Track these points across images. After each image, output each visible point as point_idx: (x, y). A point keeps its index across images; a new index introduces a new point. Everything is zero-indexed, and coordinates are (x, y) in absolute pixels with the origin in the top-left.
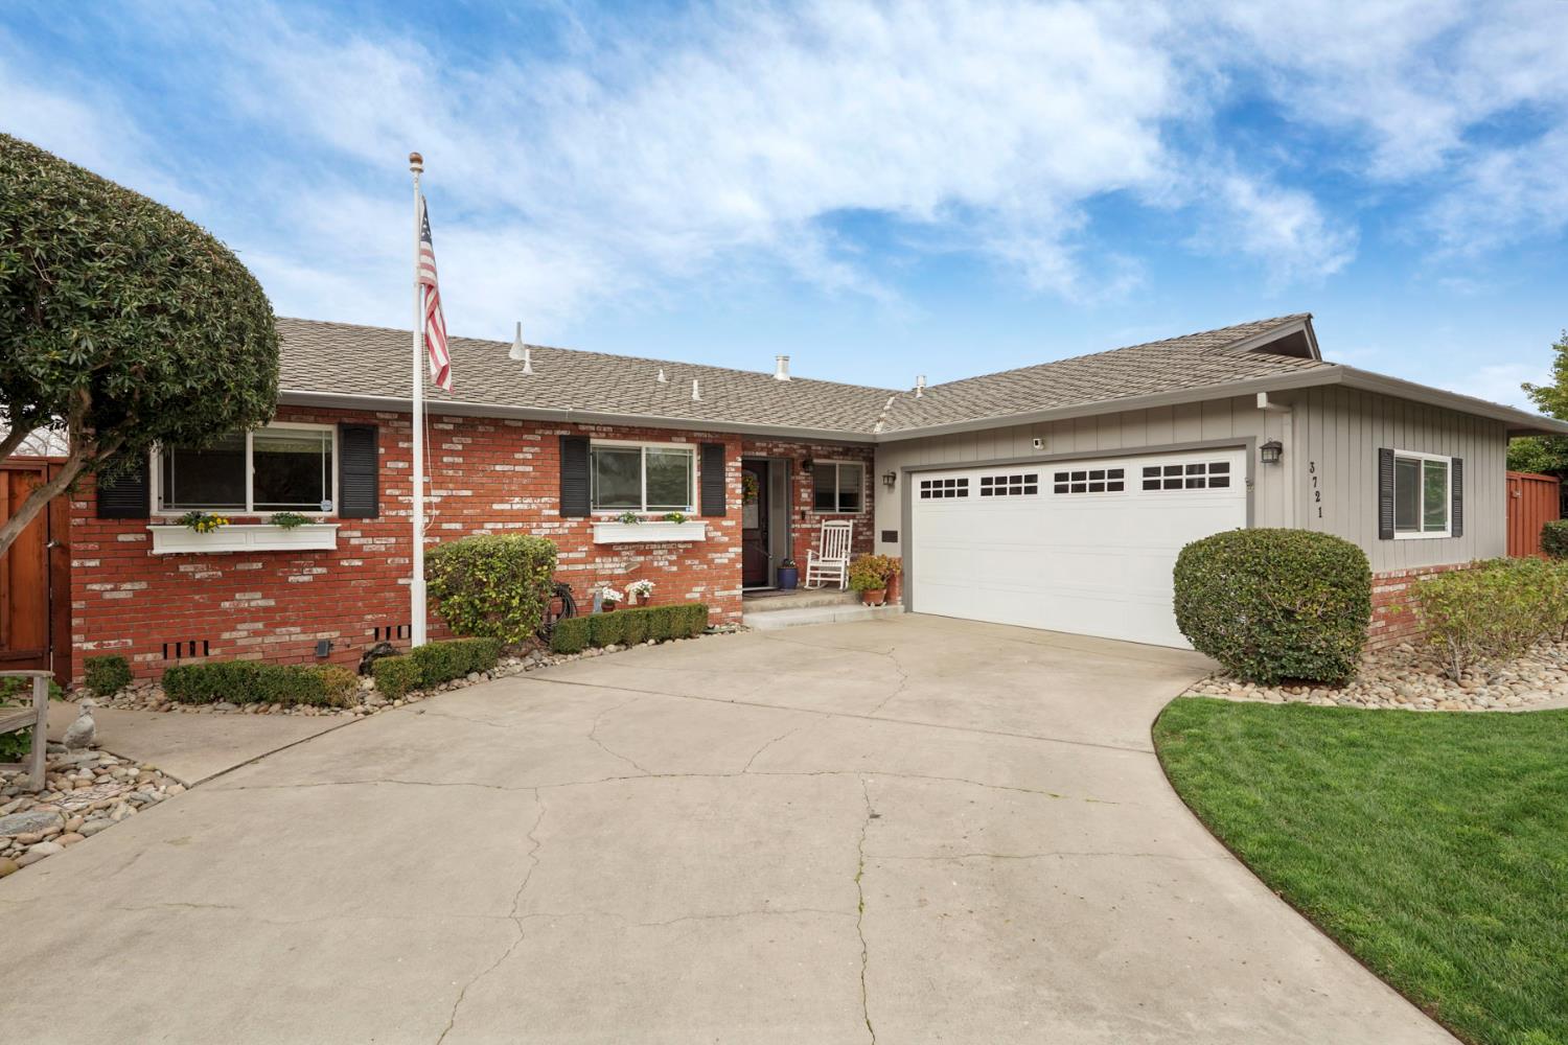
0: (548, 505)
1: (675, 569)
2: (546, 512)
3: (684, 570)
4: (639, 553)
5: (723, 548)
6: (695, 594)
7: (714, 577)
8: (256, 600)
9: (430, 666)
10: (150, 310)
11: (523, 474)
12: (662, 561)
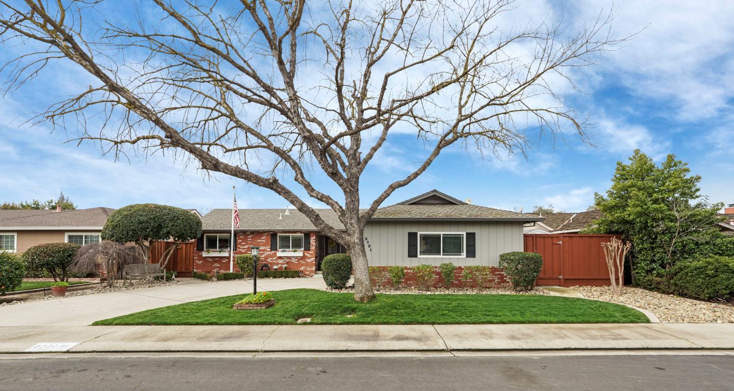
0: (268, 248)
1: (297, 262)
2: (268, 250)
3: (299, 263)
4: (288, 259)
5: (310, 258)
6: (302, 268)
7: (307, 265)
8: (217, 265)
9: (226, 276)
10: (173, 225)
11: (263, 242)
12: (294, 261)
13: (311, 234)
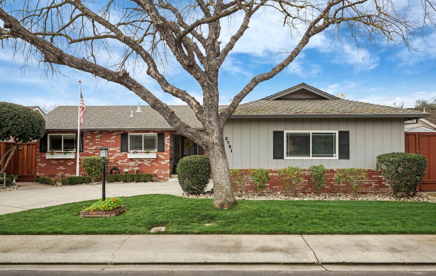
0: (118, 149)
1: (150, 165)
2: (117, 151)
3: (152, 166)
4: (140, 161)
5: (164, 160)
6: (156, 172)
7: (161, 167)
8: (62, 168)
9: (71, 180)
11: (112, 142)
12: (146, 163)
13: (166, 134)
